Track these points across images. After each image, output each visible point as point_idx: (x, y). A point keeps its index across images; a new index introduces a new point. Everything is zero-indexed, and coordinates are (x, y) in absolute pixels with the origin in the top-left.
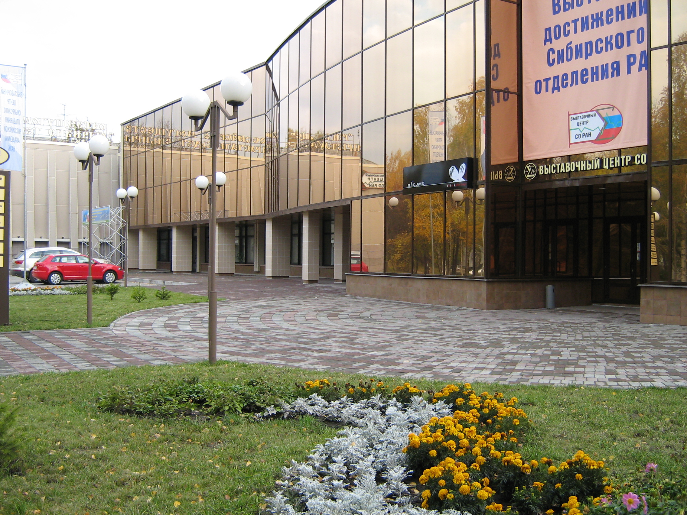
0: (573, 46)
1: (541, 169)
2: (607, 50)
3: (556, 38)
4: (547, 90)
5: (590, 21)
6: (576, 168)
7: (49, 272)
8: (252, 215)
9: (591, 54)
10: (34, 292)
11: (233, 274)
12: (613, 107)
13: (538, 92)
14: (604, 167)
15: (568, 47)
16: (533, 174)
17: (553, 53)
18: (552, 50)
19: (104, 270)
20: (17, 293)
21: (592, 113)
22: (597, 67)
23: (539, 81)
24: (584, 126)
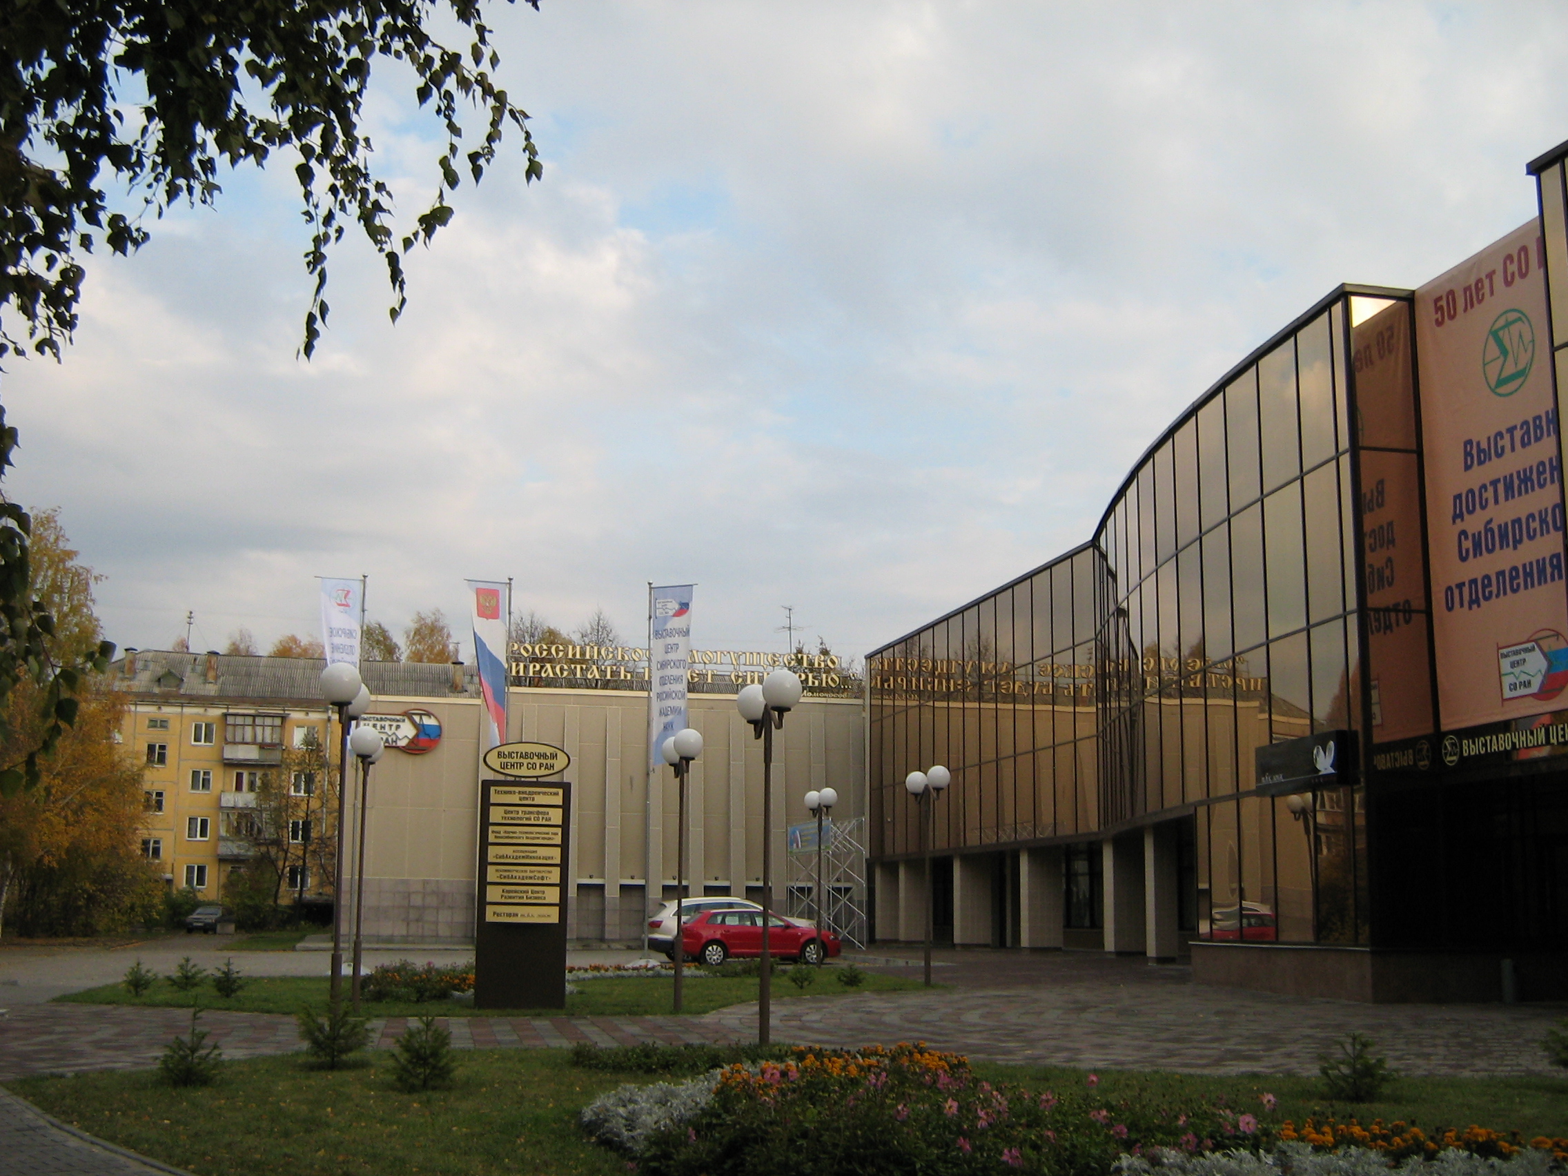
0: (1494, 526)
1: (1465, 748)
2: (1542, 534)
3: (1470, 512)
4: (1462, 605)
5: (1516, 482)
6: (1514, 744)
7: (704, 940)
8: (1079, 832)
9: (1521, 541)
10: (651, 973)
11: (1058, 949)
12: (1558, 634)
13: (1450, 609)
14: (1552, 741)
15: (1489, 530)
16: (1455, 754)
17: (1467, 538)
18: (1463, 533)
19: (802, 940)
20: (624, 973)
21: (1529, 645)
22: (1531, 564)
23: (1450, 588)
24: (1521, 668)
